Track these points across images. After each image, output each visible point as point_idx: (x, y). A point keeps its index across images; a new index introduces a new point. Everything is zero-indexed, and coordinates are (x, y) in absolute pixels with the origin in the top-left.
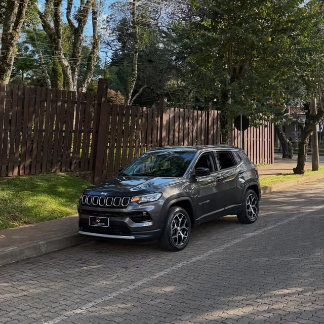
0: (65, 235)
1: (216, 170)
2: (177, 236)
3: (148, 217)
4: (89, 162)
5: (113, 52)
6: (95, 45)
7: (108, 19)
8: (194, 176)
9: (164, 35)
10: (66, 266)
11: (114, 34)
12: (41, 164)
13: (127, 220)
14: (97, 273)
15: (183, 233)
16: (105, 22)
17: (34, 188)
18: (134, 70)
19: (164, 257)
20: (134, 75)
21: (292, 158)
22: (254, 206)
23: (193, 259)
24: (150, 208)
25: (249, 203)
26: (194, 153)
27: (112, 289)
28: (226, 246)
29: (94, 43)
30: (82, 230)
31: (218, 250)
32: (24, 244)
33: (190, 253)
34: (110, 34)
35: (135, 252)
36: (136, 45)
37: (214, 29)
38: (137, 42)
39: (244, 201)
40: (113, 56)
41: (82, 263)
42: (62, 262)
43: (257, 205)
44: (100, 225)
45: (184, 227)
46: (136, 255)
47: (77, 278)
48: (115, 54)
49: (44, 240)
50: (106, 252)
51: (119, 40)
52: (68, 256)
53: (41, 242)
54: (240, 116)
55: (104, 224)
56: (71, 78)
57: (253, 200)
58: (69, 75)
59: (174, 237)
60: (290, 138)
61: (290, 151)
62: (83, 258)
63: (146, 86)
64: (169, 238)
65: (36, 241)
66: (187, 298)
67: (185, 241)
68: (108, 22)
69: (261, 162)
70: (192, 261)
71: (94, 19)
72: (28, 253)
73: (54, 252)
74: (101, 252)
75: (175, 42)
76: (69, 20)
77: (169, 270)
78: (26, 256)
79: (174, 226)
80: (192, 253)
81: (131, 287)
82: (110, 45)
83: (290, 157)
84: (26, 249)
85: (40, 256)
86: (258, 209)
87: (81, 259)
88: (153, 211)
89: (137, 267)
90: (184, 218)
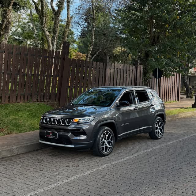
0: (32, 142)
1: (135, 102)
2: (104, 147)
3: (84, 133)
4: (56, 96)
5: (81, 29)
6: (68, 23)
7: (79, 8)
8: (118, 106)
9: (114, 18)
10: (27, 164)
11: (83, 18)
12: (24, 96)
13: (70, 134)
14: (45, 170)
15: (109, 144)
16: (77, 10)
17: (17, 111)
18: (92, 39)
19: (94, 160)
20: (92, 42)
21: (193, 98)
22: (161, 128)
23: (113, 162)
24: (85, 127)
25: (157, 126)
26: (120, 91)
27: (52, 181)
28: (138, 154)
29: (67, 22)
30: (41, 140)
31: (132, 157)
32: (3, 148)
33: (112, 158)
34: (80, 17)
35: (75, 156)
36: (94, 23)
37: (141, 10)
38: (94, 21)
39: (153, 125)
40: (81, 31)
41: (38, 162)
42: (26, 161)
43: (163, 127)
44: (52, 137)
45: (110, 140)
46: (75, 158)
47: (31, 172)
48: (83, 30)
49: (17, 145)
50: (57, 155)
51: (86, 21)
52: (31, 157)
53: (15, 147)
54: (157, 69)
55: (54, 136)
56: (51, 43)
57: (160, 123)
58: (50, 41)
59: (102, 147)
60: (193, 86)
61: (191, 93)
62: (40, 158)
63: (100, 50)
64: (98, 147)
65: (11, 146)
66: (102, 191)
67: (110, 150)
68: (79, 9)
69: (171, 100)
70: (112, 164)
71: (68, 6)
72: (4, 154)
73: (23, 153)
74: (54, 155)
75: (120, 22)
76: (52, 7)
77: (95, 170)
78: (3, 156)
79: (102, 139)
80: (114, 158)
81: (66, 181)
82: (80, 24)
83: (191, 97)
84: (4, 151)
85: (13, 156)
86: (163, 130)
87: (38, 160)
88: (87, 129)
89: (74, 167)
90: (110, 134)
